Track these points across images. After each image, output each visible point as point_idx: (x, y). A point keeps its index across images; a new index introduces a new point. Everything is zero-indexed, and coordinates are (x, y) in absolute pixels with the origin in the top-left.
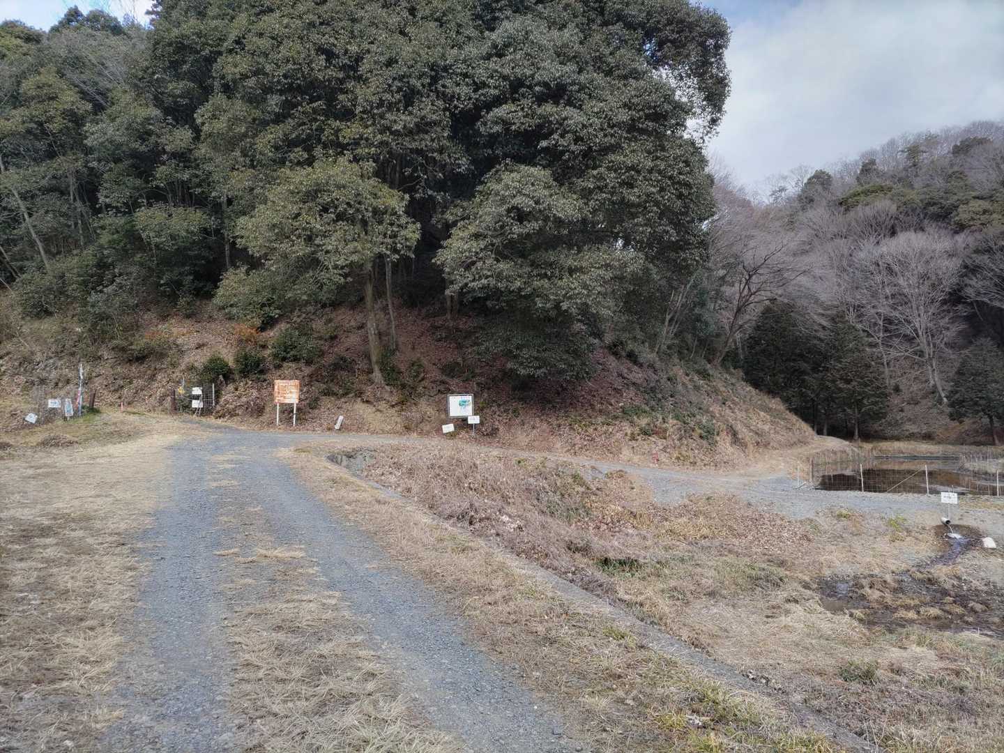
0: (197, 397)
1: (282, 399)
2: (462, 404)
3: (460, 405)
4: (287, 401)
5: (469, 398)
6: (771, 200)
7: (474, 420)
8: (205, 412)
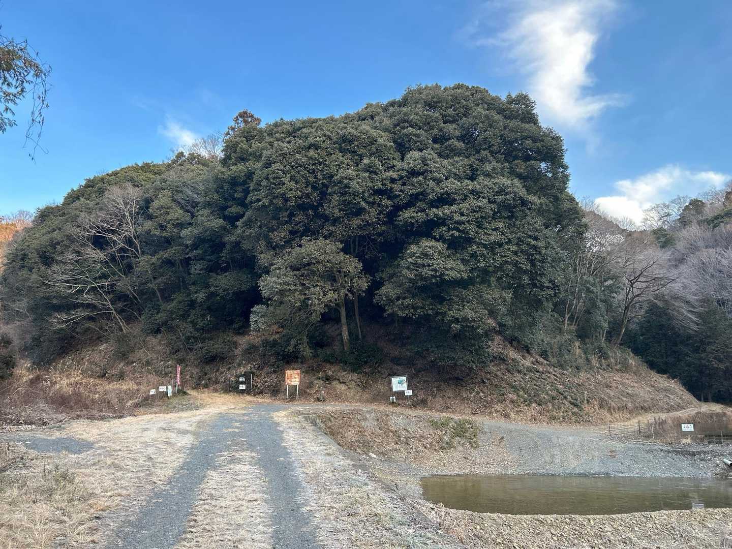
0: (242, 383)
1: (290, 382)
2: (400, 382)
3: (399, 384)
4: (293, 384)
5: (404, 378)
6: (660, 223)
7: (409, 393)
8: (247, 392)
